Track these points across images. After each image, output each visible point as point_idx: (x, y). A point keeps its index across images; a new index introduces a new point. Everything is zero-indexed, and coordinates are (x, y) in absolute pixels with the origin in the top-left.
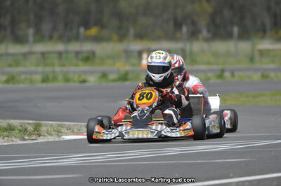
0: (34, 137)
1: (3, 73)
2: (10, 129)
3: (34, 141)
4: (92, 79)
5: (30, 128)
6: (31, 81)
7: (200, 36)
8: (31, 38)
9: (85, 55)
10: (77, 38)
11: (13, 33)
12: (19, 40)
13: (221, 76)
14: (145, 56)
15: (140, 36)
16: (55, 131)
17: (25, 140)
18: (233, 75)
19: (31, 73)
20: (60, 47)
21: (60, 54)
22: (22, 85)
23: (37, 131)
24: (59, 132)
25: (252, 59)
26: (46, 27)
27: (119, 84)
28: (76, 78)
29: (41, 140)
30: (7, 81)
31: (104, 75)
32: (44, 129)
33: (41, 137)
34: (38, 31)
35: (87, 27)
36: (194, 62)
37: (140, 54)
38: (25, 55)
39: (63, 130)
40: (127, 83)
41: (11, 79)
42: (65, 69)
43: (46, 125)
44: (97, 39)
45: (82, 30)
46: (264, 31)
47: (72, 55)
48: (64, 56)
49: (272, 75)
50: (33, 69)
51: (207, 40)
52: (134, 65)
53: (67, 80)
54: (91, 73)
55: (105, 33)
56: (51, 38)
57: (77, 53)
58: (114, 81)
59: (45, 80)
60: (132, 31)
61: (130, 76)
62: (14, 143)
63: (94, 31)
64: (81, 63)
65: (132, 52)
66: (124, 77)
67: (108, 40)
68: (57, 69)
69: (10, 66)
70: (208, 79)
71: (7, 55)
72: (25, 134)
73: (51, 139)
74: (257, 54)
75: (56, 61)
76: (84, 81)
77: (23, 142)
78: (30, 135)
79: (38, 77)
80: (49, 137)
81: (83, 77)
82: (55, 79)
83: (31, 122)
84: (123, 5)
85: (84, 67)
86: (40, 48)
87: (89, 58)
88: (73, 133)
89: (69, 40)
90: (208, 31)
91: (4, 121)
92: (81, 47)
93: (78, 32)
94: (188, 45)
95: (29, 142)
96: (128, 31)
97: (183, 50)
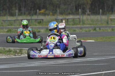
0: (20, 55)
1: (6, 28)
2: (10, 51)
3: (20, 56)
4: (42, 31)
5: (18, 51)
7: (87, 13)
8: (17, 14)
9: (39, 21)
10: (36, 14)
12: (12, 15)
13: (95, 29)
14: (64, 21)
15: (61, 13)
17: (16, 56)
18: (100, 29)
22: (14, 33)
23: (21, 52)
25: (107, 23)
26: (23, 9)
28: (36, 30)
29: (22, 56)
30: (8, 32)
32: (24, 51)
33: (23, 54)
34: (20, 10)
35: (40, 10)
36: (84, 24)
37: (62, 20)
38: (14, 21)
43: (24, 50)
44: (44, 14)
46: (112, 12)
48: (30, 21)
50: (18, 27)
51: (89, 15)
54: (42, 28)
55: (47, 12)
56: (25, 14)
57: (36, 20)
60: (58, 11)
62: (12, 57)
63: (42, 11)
65: (58, 19)
67: (48, 15)
69: (9, 25)
70: (90, 31)
72: (16, 53)
74: (110, 21)
76: (39, 32)
78: (18, 54)
83: (18, 48)
85: (38, 26)
89: (33, 15)
90: (90, 11)
91: (7, 48)
92: (38, 17)
93: (37, 11)
94: (81, 17)
95: (18, 56)
96: (57, 11)
97: (79, 19)
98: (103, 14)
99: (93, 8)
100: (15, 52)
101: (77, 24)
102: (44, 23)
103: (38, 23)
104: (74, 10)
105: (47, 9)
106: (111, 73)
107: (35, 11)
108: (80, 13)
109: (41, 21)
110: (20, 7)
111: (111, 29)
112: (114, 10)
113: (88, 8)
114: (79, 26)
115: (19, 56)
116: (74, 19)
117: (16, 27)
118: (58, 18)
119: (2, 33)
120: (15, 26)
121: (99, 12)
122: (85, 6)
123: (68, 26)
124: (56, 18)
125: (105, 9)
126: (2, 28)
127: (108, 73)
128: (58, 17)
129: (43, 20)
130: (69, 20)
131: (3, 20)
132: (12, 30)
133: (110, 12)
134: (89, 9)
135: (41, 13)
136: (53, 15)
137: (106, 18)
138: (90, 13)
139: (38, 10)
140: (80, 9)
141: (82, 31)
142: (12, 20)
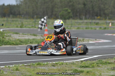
1: (76, 27)
4: (98, 29)
6: (83, 29)
8: (84, 19)
10: (95, 19)
11: (79, 17)
12: (81, 19)
14: (110, 24)
15: (109, 19)
19: (83, 27)
20: (90, 21)
21: (90, 23)
22: (81, 30)
26: (88, 16)
27: (104, 30)
28: (94, 28)
30: (77, 29)
31: (100, 28)
37: (109, 23)
38: (82, 23)
39: (90, 40)
40: (106, 30)
41: (78, 28)
42: (91, 26)
44: (100, 19)
45: (96, 17)
47: (93, 23)
50: (84, 26)
52: (107, 26)
53: (92, 29)
54: (97, 27)
55: (101, 18)
56: (88, 19)
57: (94, 23)
58: (103, 29)
59: (86, 28)
60: (108, 18)
61: (107, 28)
63: (99, 17)
64: (95, 25)
66: (105, 28)
67: (102, 20)
68: (89, 26)
69: (78, 25)
71: (78, 22)
75: (90, 24)
76: (96, 29)
79: (85, 28)
81: (96, 28)
82: (89, 28)
83: (82, 38)
84: (106, 11)
85: (96, 26)
86: (86, 21)
87: (97, 24)
88: (92, 41)
89: (93, 19)
119: (74, 30)
123: (113, 26)
124: (106, 22)
126: (74, 27)
129: (98, 23)
131: (76, 22)
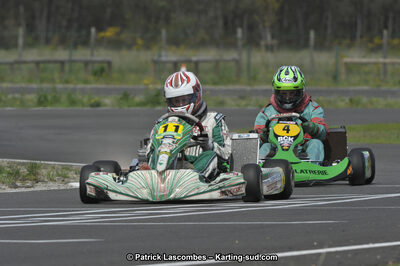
0: (29, 183)
3: (32, 189)
4: (108, 101)
5: (24, 170)
6: (23, 103)
7: (263, 43)
8: (21, 41)
9: (97, 67)
10: (85, 43)
15: (175, 42)
16: (59, 176)
17: (16, 187)
20: (62, 54)
21: (62, 63)
22: (9, 108)
23: (34, 175)
24: (65, 177)
25: (335, 78)
26: (41, 25)
27: (145, 108)
28: (85, 100)
29: (40, 187)
31: (126, 96)
32: (44, 172)
33: (40, 183)
34: (31, 28)
35: (100, 29)
36: (253, 79)
37: (176, 66)
39: (71, 174)
42: (71, 86)
43: (46, 166)
44: (116, 44)
46: (353, 38)
47: (82, 65)
48: (67, 67)
49: (365, 100)
50: (23, 85)
51: (269, 48)
53: (73, 103)
54: (108, 92)
55: (124, 36)
56: (48, 41)
57: (86, 63)
58: (139, 105)
59: (41, 102)
60: (164, 32)
62: (1, 192)
63: (110, 33)
64: (91, 78)
65: (165, 62)
67: (130, 47)
68: (59, 86)
72: (16, 179)
73: (53, 186)
74: (343, 70)
75: (56, 75)
76: (98, 105)
77: (14, 191)
78: (24, 180)
79: (32, 97)
80: (51, 184)
81: (93, 101)
82: (56, 100)
83: (23, 161)
85: (94, 85)
86: (32, 55)
87: (102, 71)
89: (75, 46)
90: (273, 37)
92: (92, 55)
93: (89, 34)
94: (244, 55)
95: (23, 190)
96: (159, 33)
97: (237, 62)
98: (320, 46)
99: (285, 24)
100: (15, 174)
101: (229, 81)
102: (115, 75)
103: (95, 74)
104: (219, 31)
105: (124, 26)
106: (349, 255)
107: (84, 32)
108: (240, 43)
109: (105, 65)
110: (33, 17)
111: (347, 100)
112: (358, 34)
113: (267, 24)
114: (237, 87)
115: (28, 187)
116: (217, 62)
117: (18, 86)
118: (164, 59)
120: (12, 81)
121: (307, 39)
122: (256, 17)
124: (156, 58)
125: (326, 28)
127: (337, 252)
128: (163, 53)
129: (109, 63)
130: (201, 66)
132: (3, 98)
133: (347, 41)
134: (272, 27)
135: (103, 38)
136: (147, 47)
137: (332, 61)
138: (275, 42)
139: (93, 30)
140: (242, 26)
141: (247, 105)
142: (6, 64)
